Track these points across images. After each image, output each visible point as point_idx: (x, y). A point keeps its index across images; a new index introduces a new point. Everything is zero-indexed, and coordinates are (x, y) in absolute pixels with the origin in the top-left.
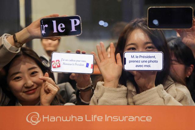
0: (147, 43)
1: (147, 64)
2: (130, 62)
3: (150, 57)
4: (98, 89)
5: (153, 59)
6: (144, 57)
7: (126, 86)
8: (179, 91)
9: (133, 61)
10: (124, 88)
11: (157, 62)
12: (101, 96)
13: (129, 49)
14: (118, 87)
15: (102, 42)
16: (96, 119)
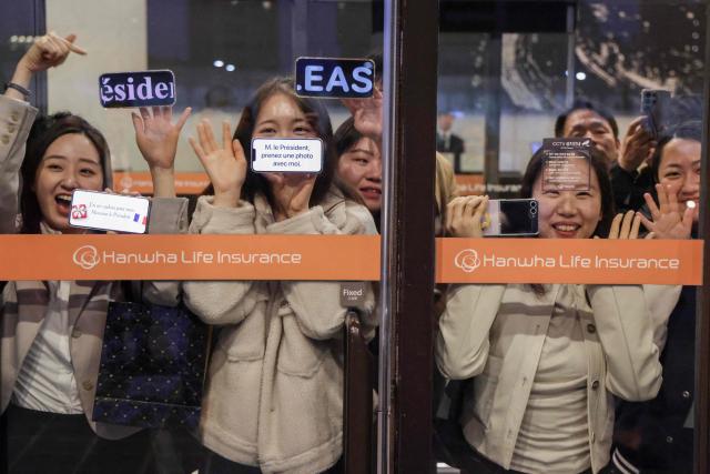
0: (297, 120)
1: (294, 160)
2: (264, 156)
3: (299, 148)
4: (200, 210)
5: (304, 152)
6: (288, 148)
7: (252, 203)
8: (352, 216)
9: (269, 156)
10: (248, 207)
11: (311, 156)
12: (206, 224)
13: (263, 131)
14: (239, 206)
15: (206, 120)
16: (201, 258)
